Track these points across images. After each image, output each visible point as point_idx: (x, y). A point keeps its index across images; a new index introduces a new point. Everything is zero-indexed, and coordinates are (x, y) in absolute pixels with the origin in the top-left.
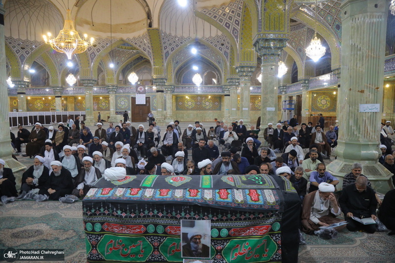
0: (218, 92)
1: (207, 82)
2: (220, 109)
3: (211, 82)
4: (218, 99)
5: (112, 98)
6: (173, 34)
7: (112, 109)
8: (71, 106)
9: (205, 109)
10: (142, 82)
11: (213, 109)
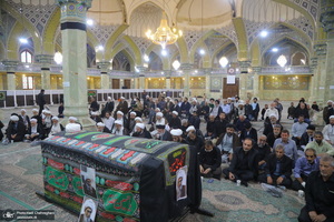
0: (306, 72)
1: (295, 62)
2: (308, 89)
3: (299, 63)
4: (306, 79)
5: (208, 78)
6: (256, 21)
7: (208, 88)
8: (177, 85)
9: (291, 89)
10: (232, 65)
11: (301, 88)
